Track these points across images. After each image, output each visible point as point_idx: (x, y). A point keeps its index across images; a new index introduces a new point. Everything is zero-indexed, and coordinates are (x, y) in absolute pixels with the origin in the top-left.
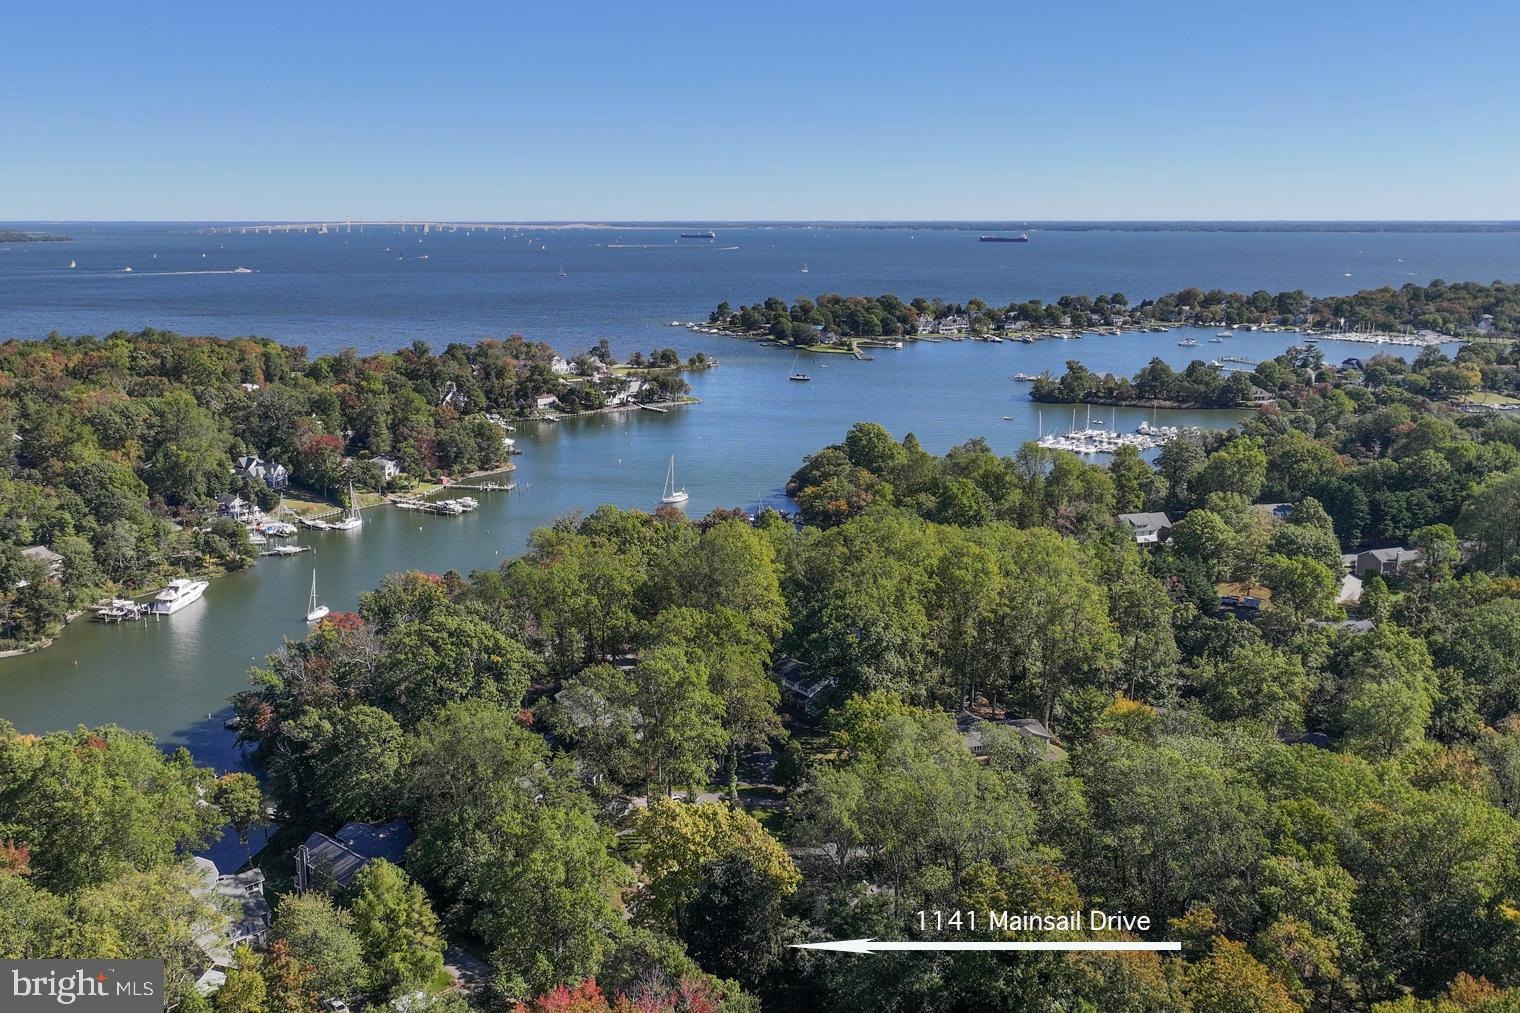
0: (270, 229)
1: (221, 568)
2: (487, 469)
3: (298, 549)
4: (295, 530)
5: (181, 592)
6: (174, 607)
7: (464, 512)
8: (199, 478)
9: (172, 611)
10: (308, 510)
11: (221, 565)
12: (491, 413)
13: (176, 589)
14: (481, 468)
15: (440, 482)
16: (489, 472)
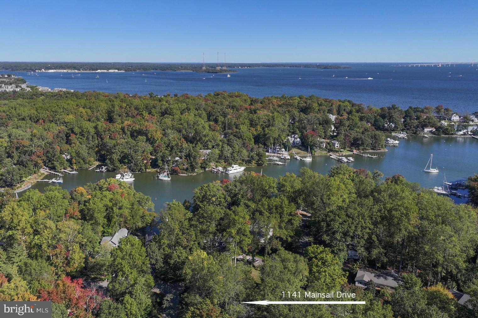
0: (419, 65)
1: (256, 165)
2: (374, 150)
3: (282, 163)
4: (289, 158)
5: (234, 168)
6: (230, 172)
7: (347, 162)
8: (271, 138)
9: (230, 173)
10: (299, 153)
11: (256, 164)
12: (403, 132)
13: (233, 167)
14: (372, 149)
15: (353, 151)
16: (375, 151)
